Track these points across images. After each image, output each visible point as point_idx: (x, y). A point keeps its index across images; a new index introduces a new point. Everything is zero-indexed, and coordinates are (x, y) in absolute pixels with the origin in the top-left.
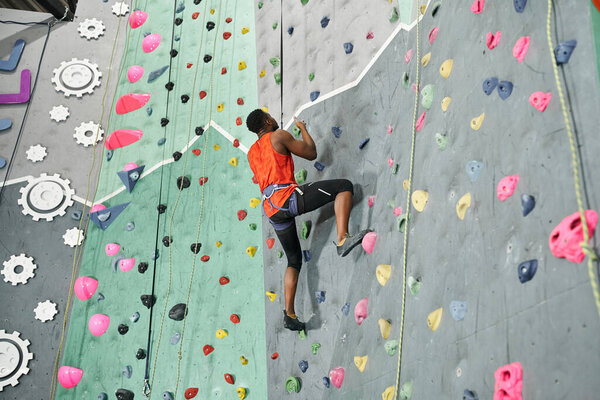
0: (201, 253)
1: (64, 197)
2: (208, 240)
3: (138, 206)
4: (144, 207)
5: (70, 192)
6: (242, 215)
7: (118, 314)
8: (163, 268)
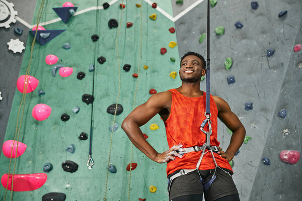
0: (131, 72)
1: (9, 16)
2: (137, 63)
3: (72, 34)
4: (79, 35)
5: (14, 13)
6: (163, 51)
7: (60, 106)
8: (99, 78)
